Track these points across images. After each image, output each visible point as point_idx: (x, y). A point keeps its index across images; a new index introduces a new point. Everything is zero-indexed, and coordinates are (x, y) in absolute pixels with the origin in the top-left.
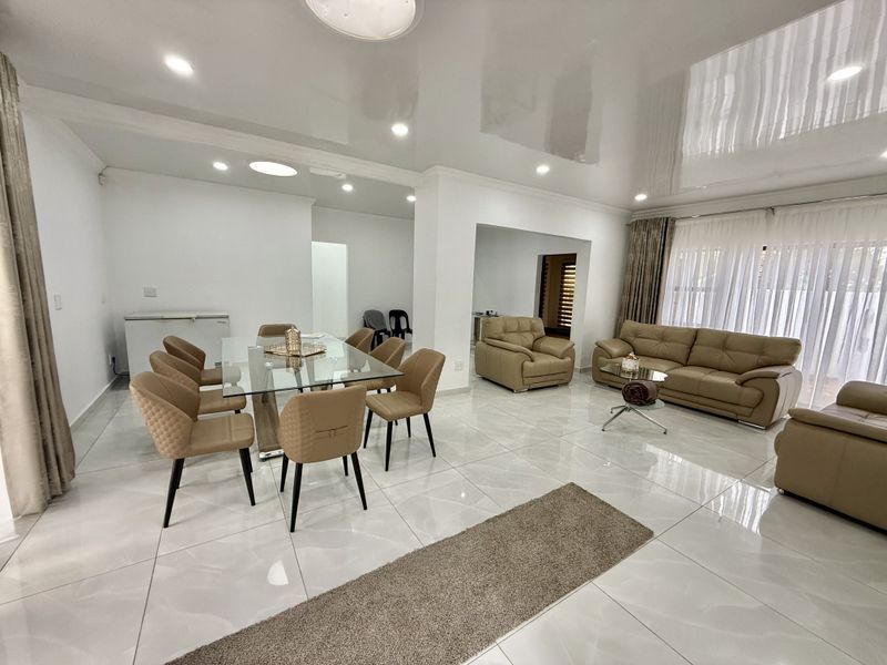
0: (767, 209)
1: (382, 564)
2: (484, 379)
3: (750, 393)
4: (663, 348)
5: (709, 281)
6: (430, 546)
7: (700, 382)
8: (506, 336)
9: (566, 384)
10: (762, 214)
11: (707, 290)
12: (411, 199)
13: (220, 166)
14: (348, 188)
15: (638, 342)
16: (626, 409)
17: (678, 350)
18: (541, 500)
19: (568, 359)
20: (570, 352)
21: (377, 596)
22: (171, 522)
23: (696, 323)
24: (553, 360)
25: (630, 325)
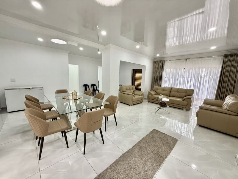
0: (185, 59)
1: (115, 160)
2: (121, 102)
3: (185, 102)
4: (164, 92)
5: (173, 76)
6: (126, 152)
7: (174, 100)
8: (126, 91)
9: (142, 103)
10: (184, 60)
11: (172, 78)
12: (99, 53)
13: (40, 40)
14: (81, 49)
15: (158, 91)
16: (160, 108)
17: (168, 93)
18: (149, 134)
19: (142, 96)
20: (142, 94)
21: (117, 170)
22: (41, 158)
23: (170, 86)
24: (139, 97)
25: (155, 87)
